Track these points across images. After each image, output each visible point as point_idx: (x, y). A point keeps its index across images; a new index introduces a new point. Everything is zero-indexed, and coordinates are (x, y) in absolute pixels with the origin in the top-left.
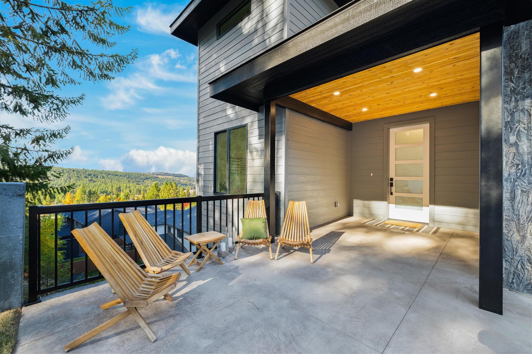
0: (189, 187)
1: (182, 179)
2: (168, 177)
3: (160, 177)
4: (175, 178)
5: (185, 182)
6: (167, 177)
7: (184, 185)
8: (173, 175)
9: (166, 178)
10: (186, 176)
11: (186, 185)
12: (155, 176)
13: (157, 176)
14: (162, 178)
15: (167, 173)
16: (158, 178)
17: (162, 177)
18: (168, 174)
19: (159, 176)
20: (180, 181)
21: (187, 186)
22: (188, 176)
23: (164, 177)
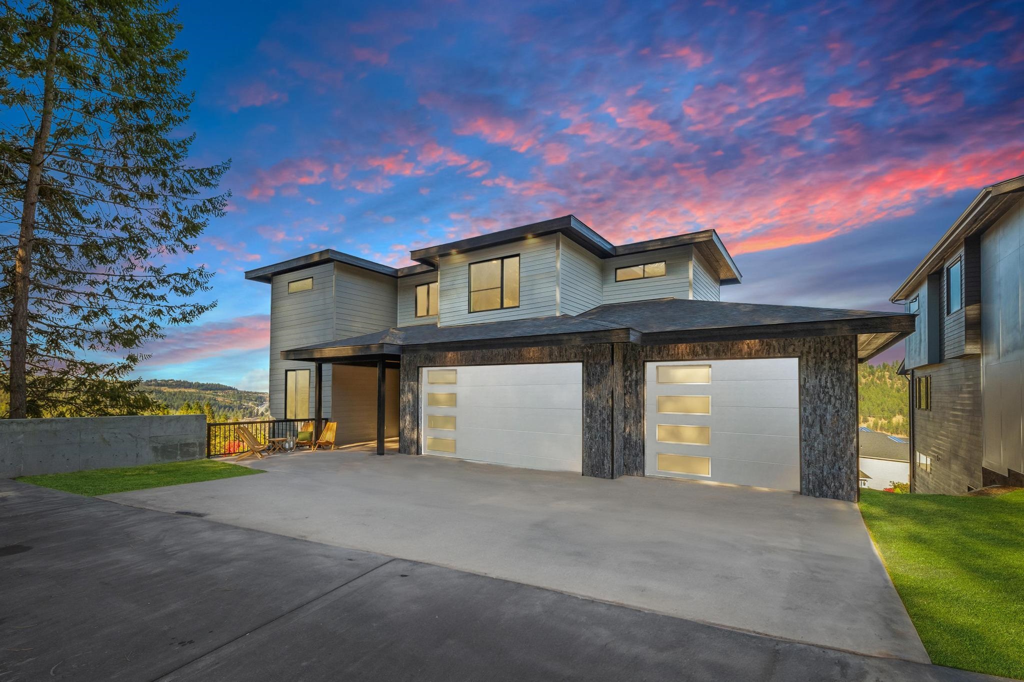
0: (239, 412)
1: (221, 394)
2: (186, 390)
3: (165, 389)
4: (203, 393)
5: (228, 401)
6: (183, 390)
7: (225, 408)
8: (198, 386)
9: (180, 392)
10: (230, 388)
11: (230, 407)
12: (152, 388)
13: (157, 388)
14: (170, 393)
15: (184, 382)
16: (160, 392)
17: (171, 390)
18: (186, 385)
19: (162, 388)
20: (215, 400)
21: (233, 410)
22: (234, 389)
23: (176, 390)
